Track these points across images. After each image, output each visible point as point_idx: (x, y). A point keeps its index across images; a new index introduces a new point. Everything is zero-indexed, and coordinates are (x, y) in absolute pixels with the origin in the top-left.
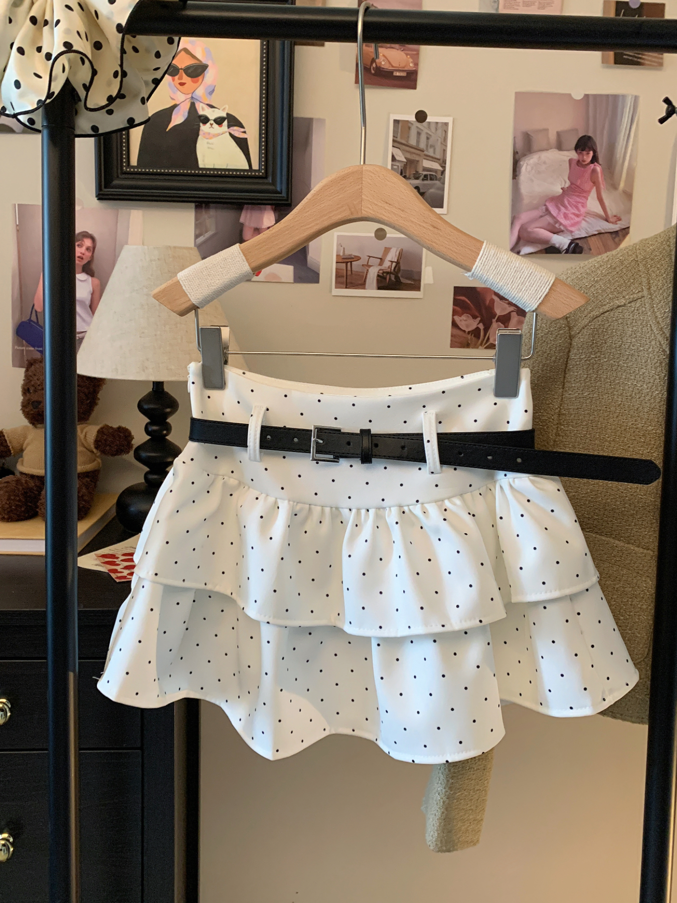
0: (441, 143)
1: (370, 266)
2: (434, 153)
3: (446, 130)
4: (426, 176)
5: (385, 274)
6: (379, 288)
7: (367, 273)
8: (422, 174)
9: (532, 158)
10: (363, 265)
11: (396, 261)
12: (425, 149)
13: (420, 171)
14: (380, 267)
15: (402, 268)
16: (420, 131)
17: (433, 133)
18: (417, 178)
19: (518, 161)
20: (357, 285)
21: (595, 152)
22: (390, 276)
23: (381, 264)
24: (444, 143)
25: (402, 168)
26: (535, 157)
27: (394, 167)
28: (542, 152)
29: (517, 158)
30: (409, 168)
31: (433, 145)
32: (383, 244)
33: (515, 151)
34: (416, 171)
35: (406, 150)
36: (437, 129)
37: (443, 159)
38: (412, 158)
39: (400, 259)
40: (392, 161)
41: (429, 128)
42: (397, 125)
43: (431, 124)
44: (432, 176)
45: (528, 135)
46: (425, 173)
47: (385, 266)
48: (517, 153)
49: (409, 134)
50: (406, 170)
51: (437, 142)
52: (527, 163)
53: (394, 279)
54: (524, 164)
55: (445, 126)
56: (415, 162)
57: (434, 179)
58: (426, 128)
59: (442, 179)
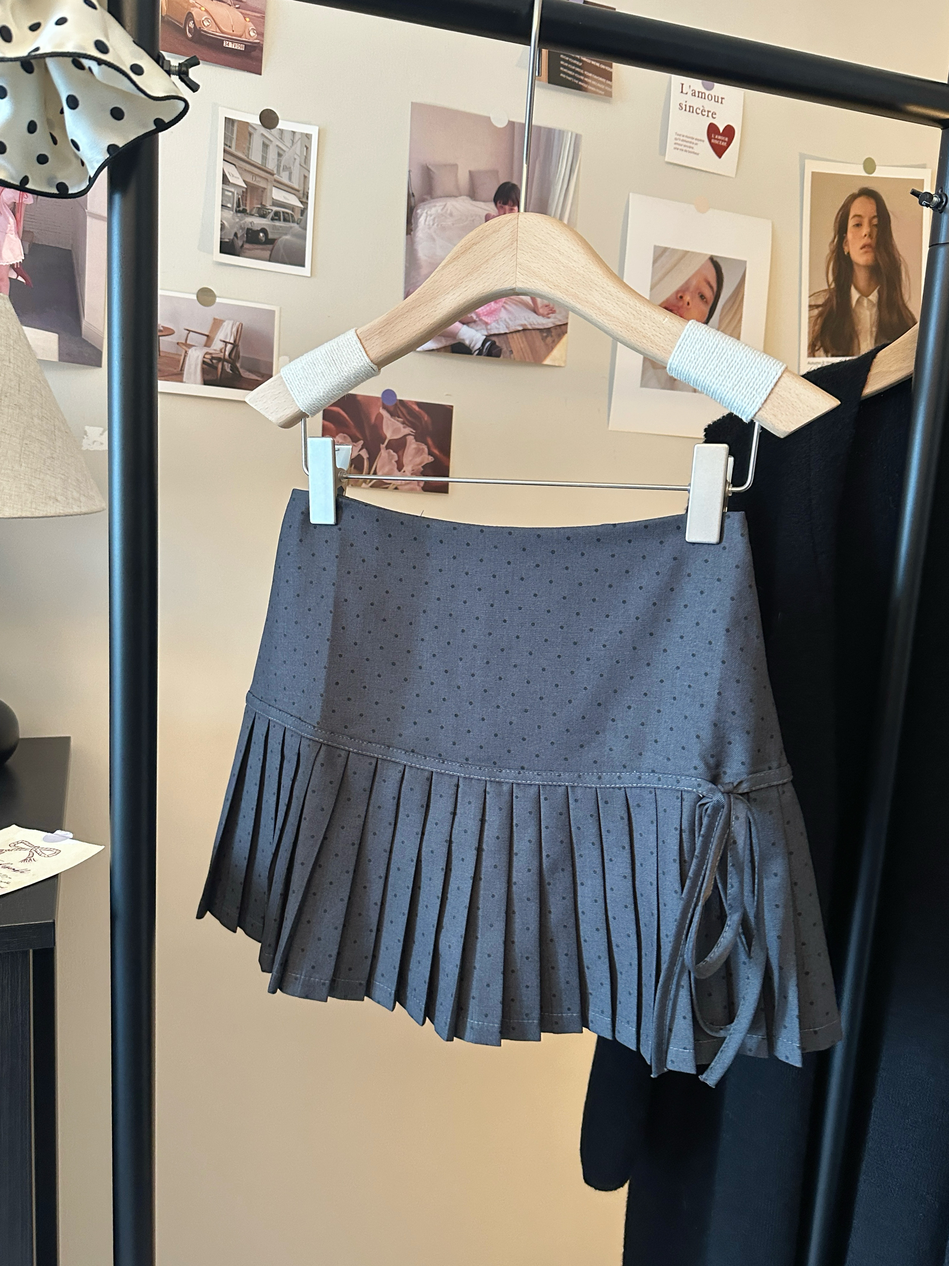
0: (300, 165)
1: (190, 346)
2: (290, 179)
3: (308, 146)
4: (277, 214)
5: (214, 361)
6: (206, 383)
7: (185, 356)
8: (272, 210)
9: (435, 206)
10: (178, 343)
11: (232, 341)
12: (275, 172)
13: (268, 205)
14: (206, 350)
15: (241, 354)
16: (267, 142)
17: (287, 147)
18: (263, 216)
19: (414, 207)
20: (169, 375)
22: (223, 365)
23: (207, 344)
24: (304, 166)
25: (240, 196)
26: (438, 204)
27: (227, 193)
28: (448, 199)
29: (413, 204)
30: (251, 199)
31: (288, 166)
32: (210, 312)
33: (411, 192)
34: (261, 204)
35: (247, 169)
36: (293, 142)
37: (304, 191)
38: (255, 183)
39: (239, 340)
40: (223, 183)
41: (281, 139)
42: (231, 126)
43: (285, 134)
44: (286, 215)
45: (428, 169)
46: (275, 209)
47: (215, 348)
48: (414, 196)
49: (250, 144)
50: (246, 200)
51: (294, 163)
52: (427, 213)
53: (229, 370)
54: (422, 213)
55: (306, 139)
56: (260, 190)
57: (291, 220)
58: (275, 137)
59: (303, 222)
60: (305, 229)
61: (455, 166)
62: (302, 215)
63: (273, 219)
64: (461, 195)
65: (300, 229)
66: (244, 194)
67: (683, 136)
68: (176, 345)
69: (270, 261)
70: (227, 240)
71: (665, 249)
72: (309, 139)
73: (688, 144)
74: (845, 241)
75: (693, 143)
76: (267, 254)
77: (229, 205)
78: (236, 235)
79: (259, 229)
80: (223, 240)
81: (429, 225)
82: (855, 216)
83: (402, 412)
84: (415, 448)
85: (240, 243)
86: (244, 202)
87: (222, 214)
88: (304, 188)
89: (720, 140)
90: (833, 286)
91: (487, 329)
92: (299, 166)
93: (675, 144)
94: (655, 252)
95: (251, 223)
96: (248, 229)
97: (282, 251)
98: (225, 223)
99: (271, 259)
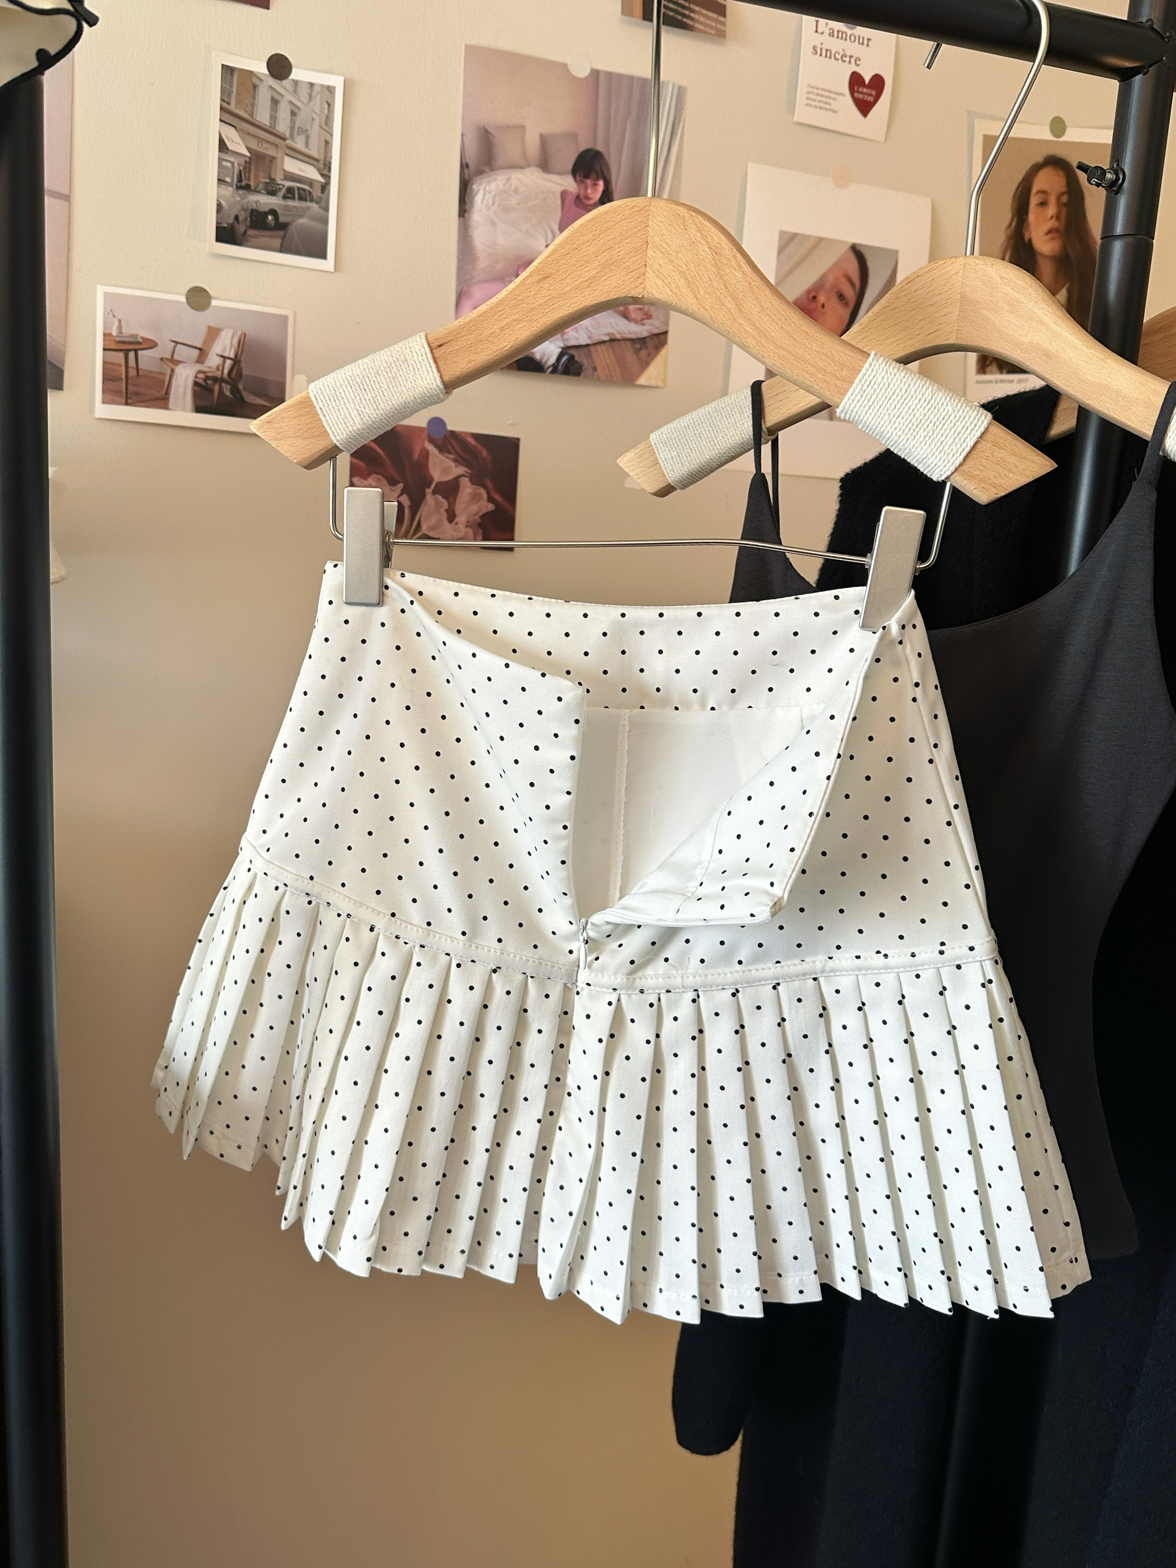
0: (321, 127)
1: (178, 362)
2: (307, 145)
3: (329, 101)
4: (290, 190)
5: (209, 382)
6: (199, 409)
7: (171, 376)
8: (284, 186)
9: (496, 180)
10: (162, 359)
11: (232, 356)
12: (288, 135)
13: (279, 179)
14: (199, 367)
15: (244, 373)
16: (277, 96)
17: (303, 103)
18: (272, 193)
19: (469, 181)
20: (151, 400)
21: (607, 182)
22: (220, 387)
23: (201, 360)
24: (325, 127)
25: (242, 168)
26: (499, 178)
27: (225, 163)
28: (512, 171)
29: (467, 177)
30: (255, 171)
31: (304, 128)
32: (204, 319)
33: (464, 162)
34: (270, 178)
35: (250, 132)
36: (311, 96)
37: (325, 161)
38: (261, 150)
39: (242, 354)
40: (219, 151)
41: (295, 92)
42: (229, 77)
43: (300, 85)
44: (302, 192)
45: (487, 132)
46: (288, 184)
47: (210, 365)
48: (468, 167)
49: (254, 99)
50: (249, 173)
51: (312, 124)
52: (484, 189)
53: (228, 393)
54: (479, 190)
55: (328, 93)
56: (267, 159)
57: (308, 199)
58: (288, 91)
59: (323, 202)
61: (522, 128)
63: (284, 197)
64: (529, 166)
66: (248, 164)
67: (818, 89)
68: (159, 361)
69: (281, 251)
70: (225, 225)
71: (794, 236)
72: (331, 92)
73: (824, 99)
74: (1025, 225)
75: (830, 98)
76: (277, 242)
77: (228, 179)
78: (236, 218)
79: (267, 210)
80: (219, 225)
81: (488, 204)
82: (1039, 192)
83: (453, 447)
84: (470, 494)
85: (242, 228)
86: (247, 175)
87: (218, 190)
88: (325, 157)
89: (866, 94)
92: (318, 126)
93: (807, 98)
94: (780, 238)
95: (256, 203)
96: (253, 211)
98: (223, 203)
99: (283, 249)
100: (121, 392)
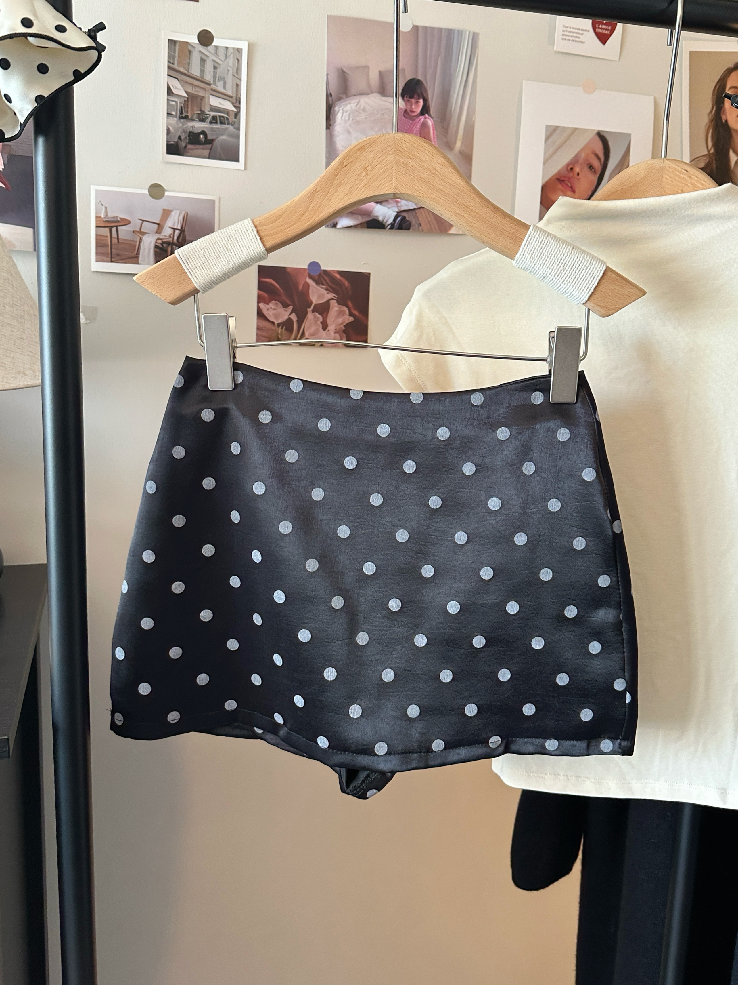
0: (233, 75)
1: (144, 233)
2: (224, 87)
3: (239, 59)
4: (214, 118)
5: (165, 245)
7: (140, 242)
8: (210, 115)
9: (350, 103)
10: (134, 232)
11: (179, 228)
12: (212, 82)
13: (207, 110)
14: (158, 236)
15: (187, 238)
16: (204, 57)
17: (221, 60)
18: (203, 120)
19: (332, 106)
20: (128, 258)
21: (425, 100)
22: (172, 248)
23: (159, 232)
24: (236, 76)
25: (182, 105)
26: (352, 102)
27: (171, 103)
28: (362, 96)
29: (331, 103)
30: (191, 106)
31: (222, 77)
32: (161, 204)
33: (329, 93)
34: (201, 110)
35: (188, 81)
36: (226, 56)
37: (236, 97)
38: (195, 93)
39: (185, 227)
40: (168, 95)
41: (216, 54)
42: (173, 47)
43: (219, 49)
44: (222, 118)
45: (343, 72)
46: (213, 114)
47: (164, 234)
48: (331, 95)
49: (190, 60)
50: (188, 108)
51: (227, 74)
52: (343, 110)
54: (339, 110)
55: (238, 52)
56: (199, 99)
57: (226, 123)
58: (212, 54)
59: (236, 124)
60: (239, 129)
61: (367, 67)
62: (235, 118)
63: (211, 123)
64: (372, 93)
65: (234, 130)
66: (186, 102)
67: (570, 28)
68: (132, 233)
69: (209, 158)
70: (173, 143)
71: (556, 128)
72: (239, 52)
73: (575, 35)
74: (723, 110)
75: (579, 34)
76: (207, 152)
77: (174, 113)
78: (180, 138)
79: (199, 132)
80: (168, 143)
81: (345, 120)
82: (731, 88)
83: (325, 280)
84: (337, 311)
85: (183, 144)
86: (186, 109)
87: (167, 120)
88: (237, 95)
89: (604, 29)
90: (712, 151)
91: (398, 206)
92: (231, 75)
93: (563, 35)
94: (546, 130)
95: (192, 127)
96: (190, 132)
97: (219, 148)
98: (170, 128)
99: (210, 157)
100: (108, 254)
